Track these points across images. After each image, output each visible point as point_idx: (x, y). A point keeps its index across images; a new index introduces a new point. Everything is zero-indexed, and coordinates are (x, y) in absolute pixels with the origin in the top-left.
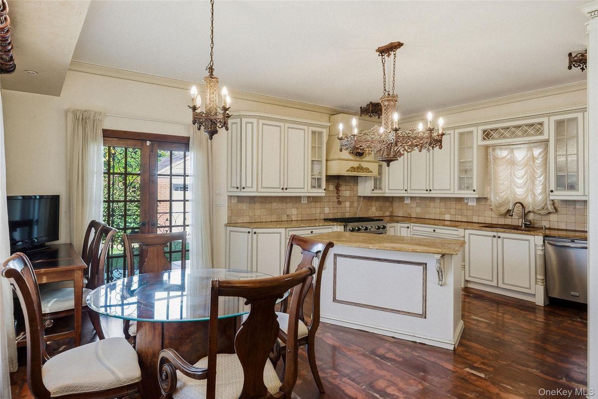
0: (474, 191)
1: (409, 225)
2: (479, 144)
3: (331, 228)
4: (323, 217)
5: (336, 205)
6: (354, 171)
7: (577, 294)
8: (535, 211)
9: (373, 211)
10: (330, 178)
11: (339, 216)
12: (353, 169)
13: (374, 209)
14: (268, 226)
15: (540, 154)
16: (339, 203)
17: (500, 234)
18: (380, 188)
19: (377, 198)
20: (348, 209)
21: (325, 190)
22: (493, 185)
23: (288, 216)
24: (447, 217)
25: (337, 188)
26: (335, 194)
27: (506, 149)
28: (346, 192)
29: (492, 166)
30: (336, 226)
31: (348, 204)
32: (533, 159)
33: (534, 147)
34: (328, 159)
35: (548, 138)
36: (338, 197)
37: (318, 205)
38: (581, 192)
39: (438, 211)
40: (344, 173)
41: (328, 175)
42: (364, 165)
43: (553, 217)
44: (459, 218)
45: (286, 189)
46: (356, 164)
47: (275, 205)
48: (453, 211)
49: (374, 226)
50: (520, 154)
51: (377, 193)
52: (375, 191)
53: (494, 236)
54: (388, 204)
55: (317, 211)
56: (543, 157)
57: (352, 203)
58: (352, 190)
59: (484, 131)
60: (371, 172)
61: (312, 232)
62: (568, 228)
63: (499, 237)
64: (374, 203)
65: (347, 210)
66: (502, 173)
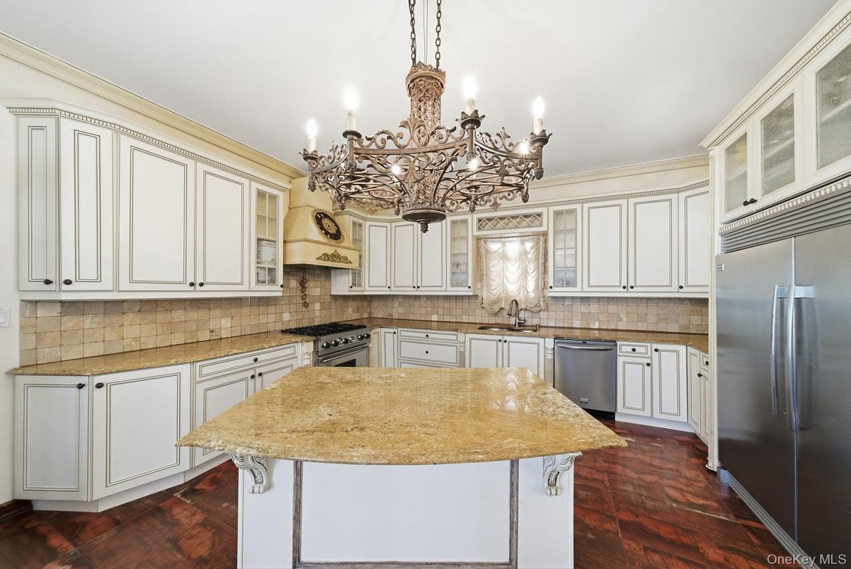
0: (469, 287)
1: (395, 330)
2: (474, 234)
3: (293, 347)
4: (280, 327)
5: (301, 308)
6: (328, 260)
7: (586, 400)
8: (528, 308)
9: (350, 314)
10: (290, 269)
11: (305, 324)
12: (326, 257)
13: (350, 310)
14: (142, 365)
15: (532, 248)
16: (306, 305)
17: (506, 338)
18: (360, 285)
19: (354, 298)
20: (317, 313)
21: (282, 286)
22: (485, 280)
23: (211, 332)
24: (435, 318)
25: (303, 284)
26: (299, 293)
27: (498, 241)
28: (314, 289)
29: (484, 260)
30: (300, 344)
31: (317, 306)
32: (526, 253)
33: (526, 240)
34: (287, 239)
35: (546, 230)
36: (304, 297)
37: (271, 309)
38: (579, 288)
39: (423, 311)
40: (312, 261)
41: (287, 263)
42: (342, 252)
43: (543, 315)
44: (447, 319)
45: (201, 285)
46: (330, 250)
47: (179, 315)
48: (440, 311)
49: (355, 337)
50: (513, 247)
51: (356, 291)
52: (354, 288)
53: (500, 341)
54: (365, 304)
55: (271, 320)
56: (534, 252)
57: (322, 304)
58: (322, 287)
59: (480, 220)
60: (350, 262)
61: (256, 360)
62: (558, 325)
63: (505, 342)
64: (350, 304)
65: (318, 315)
66: (495, 267)
